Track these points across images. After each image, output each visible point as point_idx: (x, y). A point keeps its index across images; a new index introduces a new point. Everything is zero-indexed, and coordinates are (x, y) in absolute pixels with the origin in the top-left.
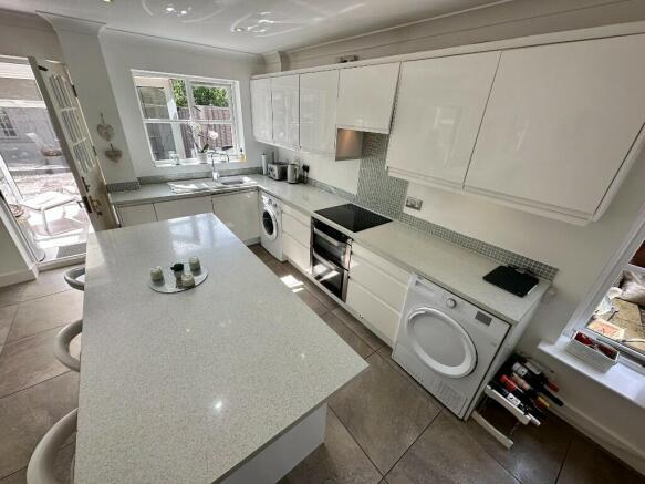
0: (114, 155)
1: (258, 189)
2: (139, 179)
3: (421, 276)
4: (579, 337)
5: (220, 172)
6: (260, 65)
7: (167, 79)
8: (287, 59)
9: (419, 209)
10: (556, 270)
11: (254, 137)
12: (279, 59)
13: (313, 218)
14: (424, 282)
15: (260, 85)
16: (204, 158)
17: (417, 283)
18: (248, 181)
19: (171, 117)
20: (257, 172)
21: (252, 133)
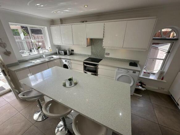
0: (8, 53)
1: (60, 58)
2: (18, 61)
3: (119, 68)
4: (144, 72)
5: (45, 55)
6: (52, 22)
7: (20, 26)
8: (62, 21)
9: (109, 55)
10: (139, 61)
11: (53, 44)
12: (60, 21)
13: (84, 62)
14: (120, 69)
15: (53, 28)
16: (39, 51)
17: (118, 70)
18: (55, 57)
19: (22, 39)
20: (56, 54)
21: (53, 42)
